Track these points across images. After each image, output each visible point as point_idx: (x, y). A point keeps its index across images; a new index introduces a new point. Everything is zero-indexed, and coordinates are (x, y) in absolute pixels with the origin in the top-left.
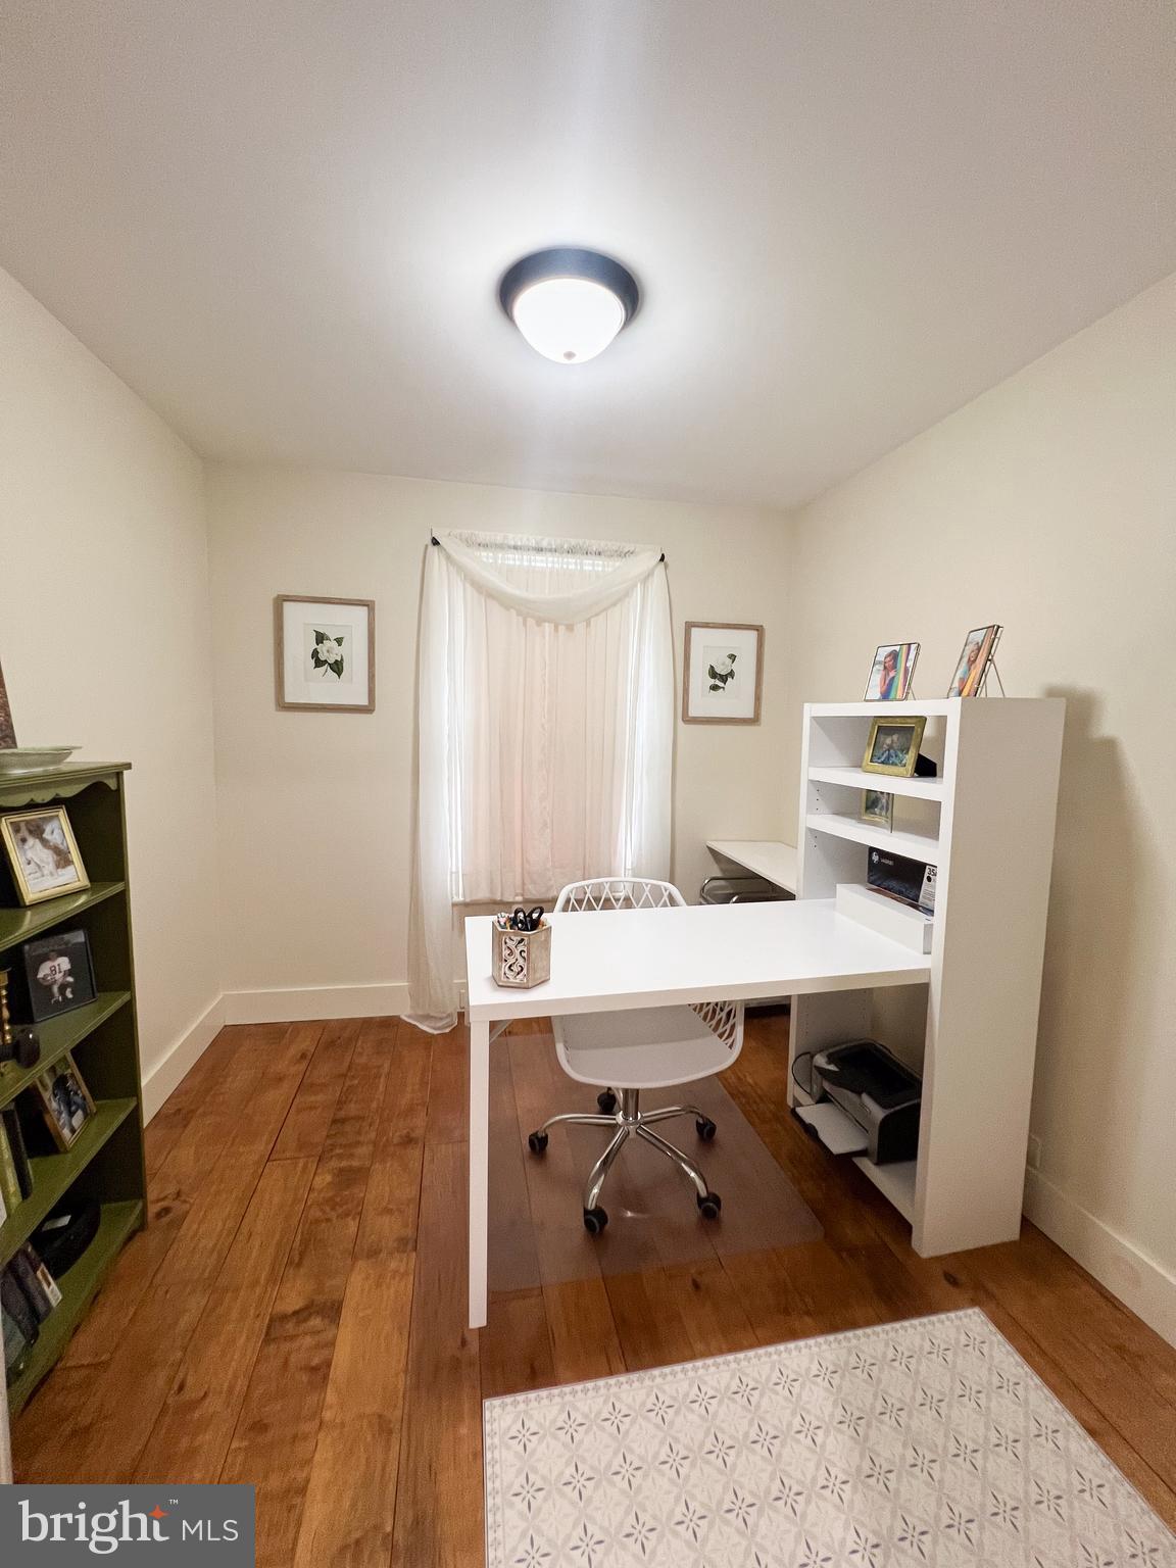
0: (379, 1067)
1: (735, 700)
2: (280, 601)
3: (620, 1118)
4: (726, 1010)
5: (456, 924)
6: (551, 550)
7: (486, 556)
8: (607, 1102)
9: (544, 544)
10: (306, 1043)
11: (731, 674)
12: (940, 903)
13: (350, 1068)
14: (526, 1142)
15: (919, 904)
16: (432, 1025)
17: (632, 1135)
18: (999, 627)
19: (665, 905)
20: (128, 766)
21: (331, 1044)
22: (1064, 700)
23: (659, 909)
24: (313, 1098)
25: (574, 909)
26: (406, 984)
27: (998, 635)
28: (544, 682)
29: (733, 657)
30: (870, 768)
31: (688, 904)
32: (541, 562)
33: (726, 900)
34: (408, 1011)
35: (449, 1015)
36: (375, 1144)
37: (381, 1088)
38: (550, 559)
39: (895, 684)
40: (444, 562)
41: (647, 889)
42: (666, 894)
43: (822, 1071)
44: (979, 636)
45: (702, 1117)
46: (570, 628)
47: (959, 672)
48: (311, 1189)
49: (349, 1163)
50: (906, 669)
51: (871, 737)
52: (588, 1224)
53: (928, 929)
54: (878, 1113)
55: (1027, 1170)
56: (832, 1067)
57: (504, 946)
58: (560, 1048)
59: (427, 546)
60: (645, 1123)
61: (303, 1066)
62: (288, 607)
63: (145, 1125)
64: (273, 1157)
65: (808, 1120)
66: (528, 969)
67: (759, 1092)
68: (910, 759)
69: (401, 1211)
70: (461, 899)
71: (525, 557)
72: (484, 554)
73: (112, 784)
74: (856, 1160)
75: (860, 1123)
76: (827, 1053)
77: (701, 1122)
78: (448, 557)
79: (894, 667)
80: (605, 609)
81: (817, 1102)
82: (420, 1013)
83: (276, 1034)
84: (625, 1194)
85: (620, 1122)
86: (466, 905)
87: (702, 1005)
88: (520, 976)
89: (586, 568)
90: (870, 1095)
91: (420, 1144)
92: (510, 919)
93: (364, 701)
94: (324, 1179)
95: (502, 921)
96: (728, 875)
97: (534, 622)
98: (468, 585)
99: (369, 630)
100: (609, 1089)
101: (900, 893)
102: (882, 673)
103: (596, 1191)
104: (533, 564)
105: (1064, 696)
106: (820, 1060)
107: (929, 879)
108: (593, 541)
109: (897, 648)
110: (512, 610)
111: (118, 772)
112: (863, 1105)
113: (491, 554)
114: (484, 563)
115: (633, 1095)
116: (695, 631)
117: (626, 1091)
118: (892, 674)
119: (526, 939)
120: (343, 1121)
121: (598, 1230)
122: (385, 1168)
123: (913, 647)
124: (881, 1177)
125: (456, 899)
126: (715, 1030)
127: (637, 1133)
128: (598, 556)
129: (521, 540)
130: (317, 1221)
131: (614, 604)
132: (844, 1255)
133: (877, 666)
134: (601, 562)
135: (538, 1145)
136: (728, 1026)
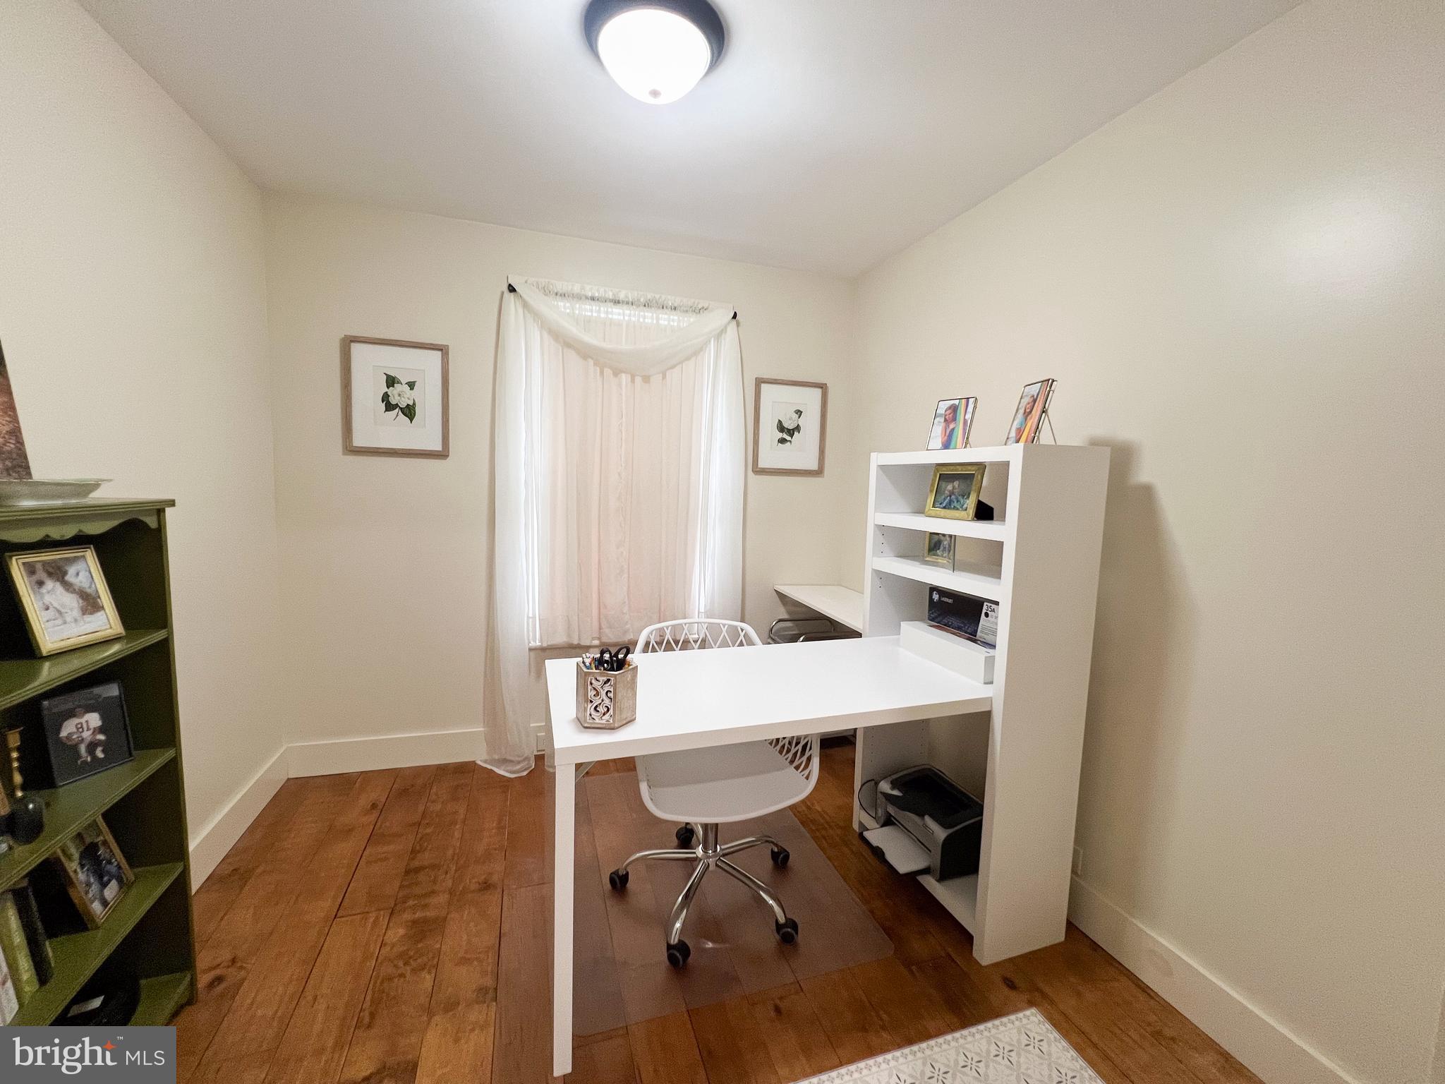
0: (456, 812)
1: (801, 453)
2: (348, 342)
3: (699, 851)
4: (802, 743)
5: (533, 669)
6: (628, 303)
7: (562, 304)
8: (685, 836)
9: (622, 296)
10: (376, 794)
11: (798, 428)
12: (1002, 639)
13: (424, 815)
14: (606, 881)
15: (977, 638)
16: (509, 768)
17: (712, 867)
18: (1053, 381)
19: (741, 644)
20: (172, 503)
21: (404, 792)
22: (1110, 448)
23: (736, 648)
24: (385, 848)
25: (654, 650)
26: (483, 729)
27: (1052, 389)
28: (621, 431)
29: (799, 413)
30: (933, 513)
31: (763, 644)
32: (617, 313)
33: (794, 639)
34: (485, 757)
35: (527, 759)
36: (451, 892)
37: (457, 835)
38: (627, 312)
39: (955, 434)
40: (520, 310)
41: (724, 630)
42: (742, 634)
43: (888, 797)
44: (1034, 390)
45: (776, 845)
46: (646, 379)
47: (1015, 423)
48: (383, 944)
49: (424, 915)
50: (965, 421)
51: (932, 485)
52: (671, 958)
53: (990, 662)
54: (941, 834)
55: (1072, 878)
56: (896, 793)
57: (589, 687)
58: (644, 787)
59: (503, 293)
60: (724, 855)
61: (373, 817)
62: (356, 349)
63: (193, 892)
64: (339, 914)
65: (875, 843)
66: (614, 710)
67: (828, 818)
68: (971, 503)
69: (480, 961)
70: (538, 644)
71: (602, 309)
72: (561, 304)
73: (152, 522)
74: (921, 879)
75: (923, 845)
76: (890, 779)
77: (776, 850)
78: (526, 305)
79: (954, 419)
80: (681, 363)
81: (882, 826)
82: (496, 757)
83: (343, 784)
84: (705, 925)
85: (700, 856)
86: (543, 649)
87: (778, 740)
88: (607, 717)
89: (661, 322)
90: (932, 816)
91: (499, 890)
92: (594, 659)
93: (437, 446)
94: (396, 933)
95: (588, 661)
96: (796, 617)
97: (611, 372)
98: (545, 335)
99: (443, 377)
100: (687, 824)
101: (959, 628)
102: (943, 424)
103: (678, 925)
104: (610, 316)
105: (1110, 446)
106: (885, 786)
107: (987, 615)
108: (669, 297)
109: (957, 402)
110: (590, 360)
111: (159, 510)
112: (926, 826)
113: (568, 305)
114: (560, 312)
115: (713, 831)
116: (764, 387)
117: (706, 827)
118: (952, 426)
119: (612, 679)
120: (417, 870)
121: (681, 962)
122: (462, 916)
123: (971, 401)
124: (943, 893)
125: (533, 644)
126: (792, 762)
127: (717, 865)
128: (673, 312)
129: (598, 291)
130: (390, 979)
131: (688, 359)
132: (914, 968)
133: (937, 419)
134: (676, 318)
135: (619, 882)
136: (805, 758)
